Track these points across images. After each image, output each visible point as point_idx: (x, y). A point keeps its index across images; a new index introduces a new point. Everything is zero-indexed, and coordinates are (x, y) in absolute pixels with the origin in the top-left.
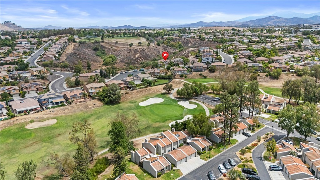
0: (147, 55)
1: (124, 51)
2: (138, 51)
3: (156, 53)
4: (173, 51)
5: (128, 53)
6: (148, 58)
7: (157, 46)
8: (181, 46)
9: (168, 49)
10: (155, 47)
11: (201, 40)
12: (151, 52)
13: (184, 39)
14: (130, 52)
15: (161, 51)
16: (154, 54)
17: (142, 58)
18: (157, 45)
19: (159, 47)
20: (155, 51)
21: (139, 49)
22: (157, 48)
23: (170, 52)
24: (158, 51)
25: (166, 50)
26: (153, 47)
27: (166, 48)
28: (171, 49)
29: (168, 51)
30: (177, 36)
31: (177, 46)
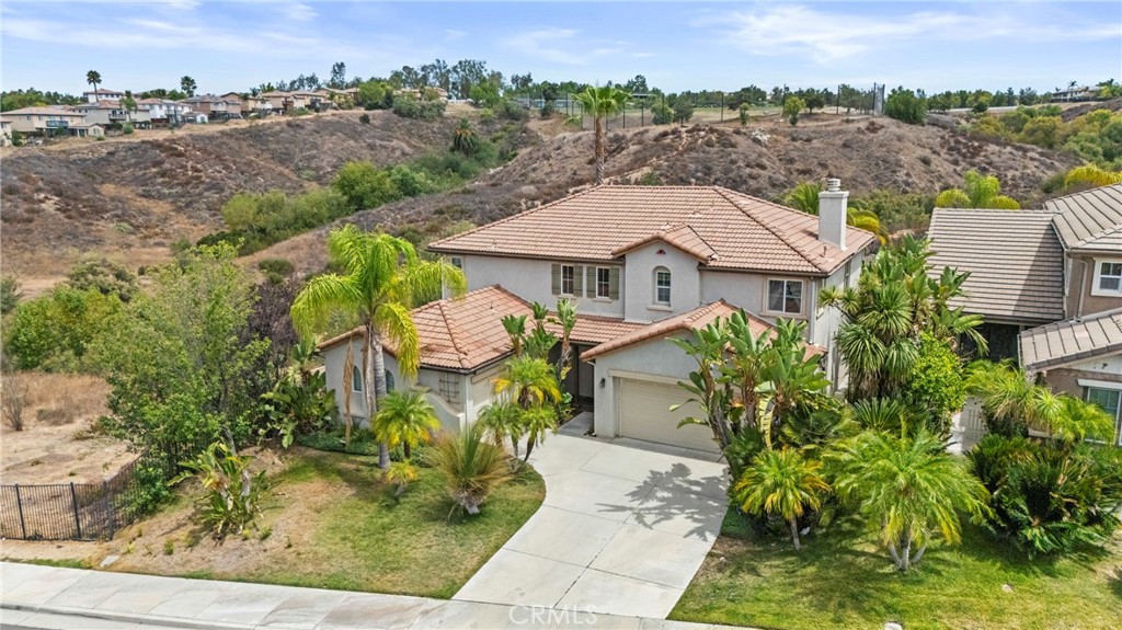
1: (567, 150)
2: (668, 148)
4: (1050, 167)
7: (884, 121)
9: (992, 148)
10: (863, 125)
12: (799, 166)
15: (909, 156)
19: (906, 130)
20: (850, 159)
21: (684, 135)
22: (872, 135)
23: (1010, 174)
24: (878, 154)
25: (974, 155)
26: (845, 127)
27: (976, 144)
28: (1030, 154)
29: (990, 164)
30: (1092, 95)
31: (1092, 141)
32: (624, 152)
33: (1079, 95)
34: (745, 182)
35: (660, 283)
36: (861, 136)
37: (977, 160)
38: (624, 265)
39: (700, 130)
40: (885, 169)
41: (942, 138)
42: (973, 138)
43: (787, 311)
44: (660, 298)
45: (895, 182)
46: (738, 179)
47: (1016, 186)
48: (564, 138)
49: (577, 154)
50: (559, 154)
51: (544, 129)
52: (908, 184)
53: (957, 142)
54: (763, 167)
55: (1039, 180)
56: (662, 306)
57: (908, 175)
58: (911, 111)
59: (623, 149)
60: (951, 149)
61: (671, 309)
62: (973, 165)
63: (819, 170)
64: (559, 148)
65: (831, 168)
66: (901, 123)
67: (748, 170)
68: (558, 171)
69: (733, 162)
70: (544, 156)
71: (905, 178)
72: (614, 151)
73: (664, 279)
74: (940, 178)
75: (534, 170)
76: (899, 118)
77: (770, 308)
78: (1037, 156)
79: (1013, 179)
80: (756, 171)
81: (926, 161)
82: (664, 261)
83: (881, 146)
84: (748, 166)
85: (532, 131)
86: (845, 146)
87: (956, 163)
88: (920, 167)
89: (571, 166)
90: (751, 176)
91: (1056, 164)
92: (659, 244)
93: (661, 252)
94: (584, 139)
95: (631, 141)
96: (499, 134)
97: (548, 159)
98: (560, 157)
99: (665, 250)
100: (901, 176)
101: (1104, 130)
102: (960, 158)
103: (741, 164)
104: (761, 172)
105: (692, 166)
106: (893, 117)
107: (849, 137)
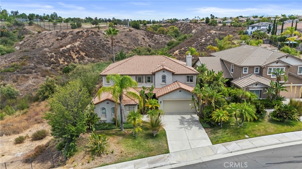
0: (103, 46)
1: (48, 36)
2: (81, 36)
3: (128, 43)
4: (167, 39)
5: (57, 40)
6: (104, 53)
7: (132, 29)
8: (178, 33)
9: (155, 35)
10: (128, 30)
11: (209, 25)
13: (180, 24)
14: (61, 40)
15: (140, 37)
16: (123, 45)
17: (83, 54)
18: (133, 27)
19: (137, 31)
20: (127, 38)
21: (85, 32)
22: (131, 32)
23: (160, 41)
24: (133, 37)
25: (153, 37)
26: (124, 30)
27: (152, 34)
28: (163, 37)
29: (156, 39)
30: (167, 22)
31: (172, 33)
32: (67, 37)
33: (165, 22)
34: (105, 45)
35: (163, 78)
36: (128, 33)
37: (153, 38)
38: (155, 75)
39: (89, 31)
40: (136, 41)
41: (145, 33)
42: (151, 33)
43: (190, 82)
44: (163, 82)
45: (138, 44)
46: (103, 44)
47: (162, 44)
48: (46, 33)
49: (52, 38)
50: (46, 38)
51: (31, 29)
52: (141, 45)
53: (148, 34)
54: (109, 41)
55: (166, 43)
56: (163, 83)
57: (141, 42)
58: (137, 26)
59: (67, 36)
60: (147, 36)
61: (166, 84)
62: (153, 39)
63: (121, 41)
64: (45, 36)
65: (124, 41)
66: (136, 29)
67: (105, 42)
68: (47, 43)
69: (101, 40)
70: (40, 38)
71: (140, 43)
72: (64, 37)
73: (164, 77)
74: (147, 43)
75: (38, 42)
76: (135, 28)
77: (187, 81)
78: (164, 37)
79: (161, 42)
80: (107, 42)
81: (144, 39)
82: (164, 74)
83: (134, 35)
84: (105, 41)
85: (27, 30)
86: (125, 35)
87: (149, 39)
88: (143, 40)
89: (51, 41)
90: (106, 44)
91: (168, 39)
92: (164, 70)
93: (164, 72)
94: (53, 33)
95: (69, 34)
96: (15, 30)
97: (42, 39)
98: (46, 39)
99: (164, 71)
100: (139, 42)
101: (174, 30)
102: (150, 38)
103: (103, 40)
104: (109, 42)
105: (90, 41)
106: (134, 28)
107: (126, 33)
